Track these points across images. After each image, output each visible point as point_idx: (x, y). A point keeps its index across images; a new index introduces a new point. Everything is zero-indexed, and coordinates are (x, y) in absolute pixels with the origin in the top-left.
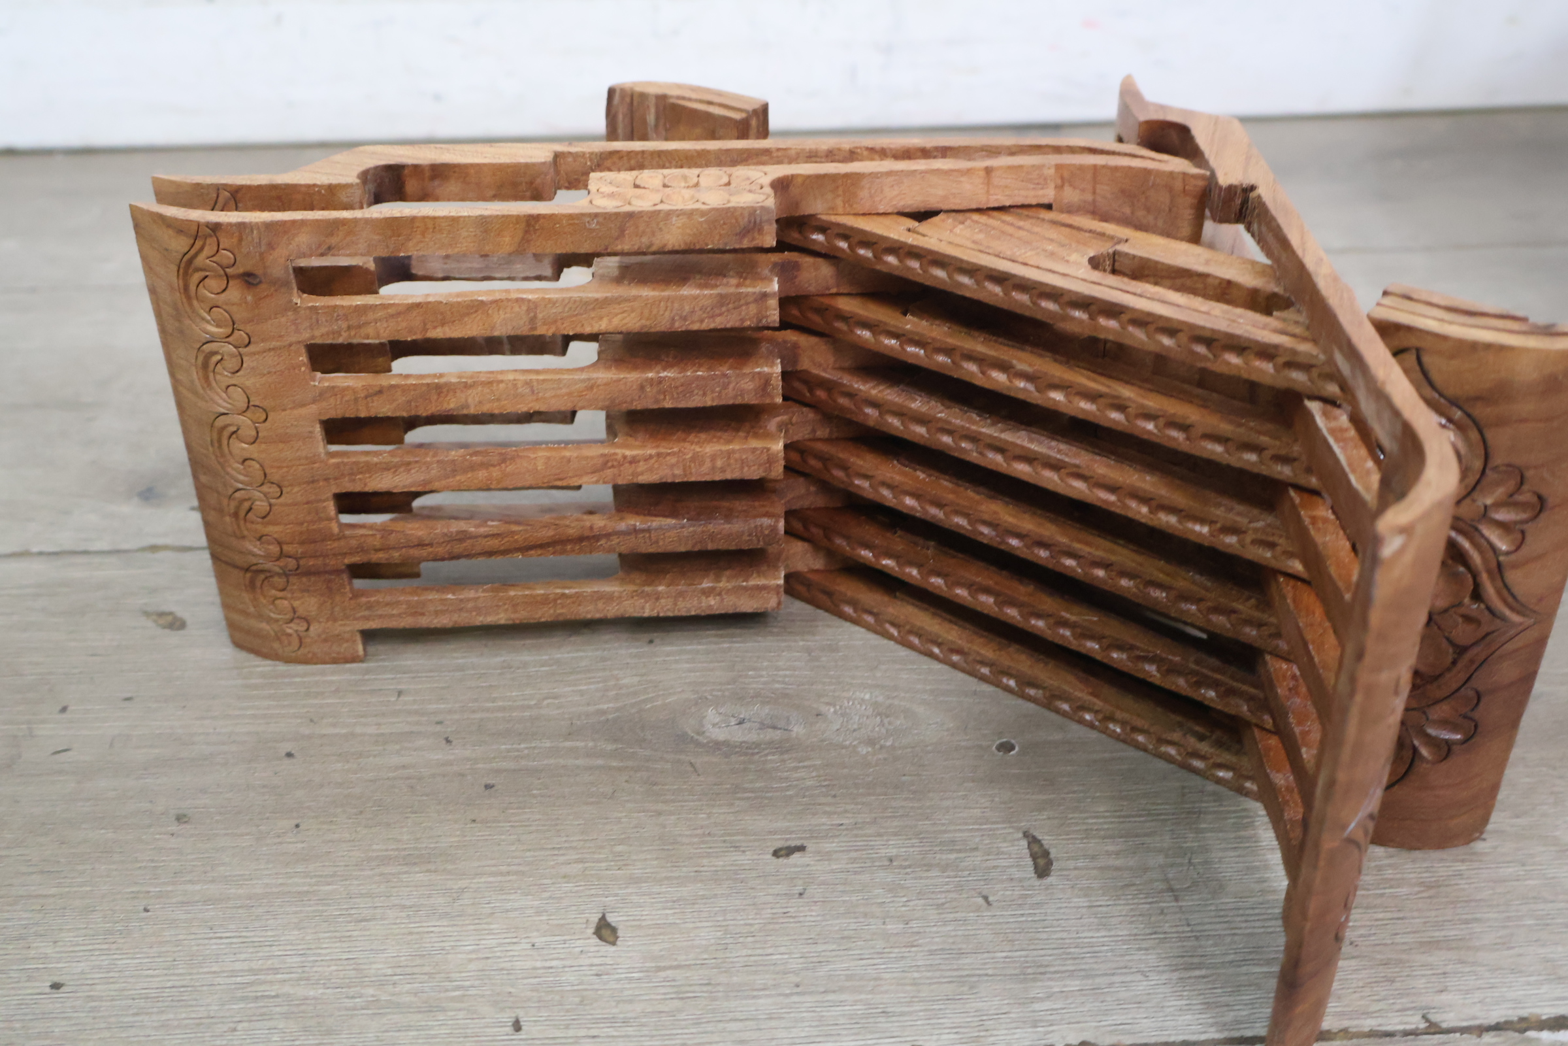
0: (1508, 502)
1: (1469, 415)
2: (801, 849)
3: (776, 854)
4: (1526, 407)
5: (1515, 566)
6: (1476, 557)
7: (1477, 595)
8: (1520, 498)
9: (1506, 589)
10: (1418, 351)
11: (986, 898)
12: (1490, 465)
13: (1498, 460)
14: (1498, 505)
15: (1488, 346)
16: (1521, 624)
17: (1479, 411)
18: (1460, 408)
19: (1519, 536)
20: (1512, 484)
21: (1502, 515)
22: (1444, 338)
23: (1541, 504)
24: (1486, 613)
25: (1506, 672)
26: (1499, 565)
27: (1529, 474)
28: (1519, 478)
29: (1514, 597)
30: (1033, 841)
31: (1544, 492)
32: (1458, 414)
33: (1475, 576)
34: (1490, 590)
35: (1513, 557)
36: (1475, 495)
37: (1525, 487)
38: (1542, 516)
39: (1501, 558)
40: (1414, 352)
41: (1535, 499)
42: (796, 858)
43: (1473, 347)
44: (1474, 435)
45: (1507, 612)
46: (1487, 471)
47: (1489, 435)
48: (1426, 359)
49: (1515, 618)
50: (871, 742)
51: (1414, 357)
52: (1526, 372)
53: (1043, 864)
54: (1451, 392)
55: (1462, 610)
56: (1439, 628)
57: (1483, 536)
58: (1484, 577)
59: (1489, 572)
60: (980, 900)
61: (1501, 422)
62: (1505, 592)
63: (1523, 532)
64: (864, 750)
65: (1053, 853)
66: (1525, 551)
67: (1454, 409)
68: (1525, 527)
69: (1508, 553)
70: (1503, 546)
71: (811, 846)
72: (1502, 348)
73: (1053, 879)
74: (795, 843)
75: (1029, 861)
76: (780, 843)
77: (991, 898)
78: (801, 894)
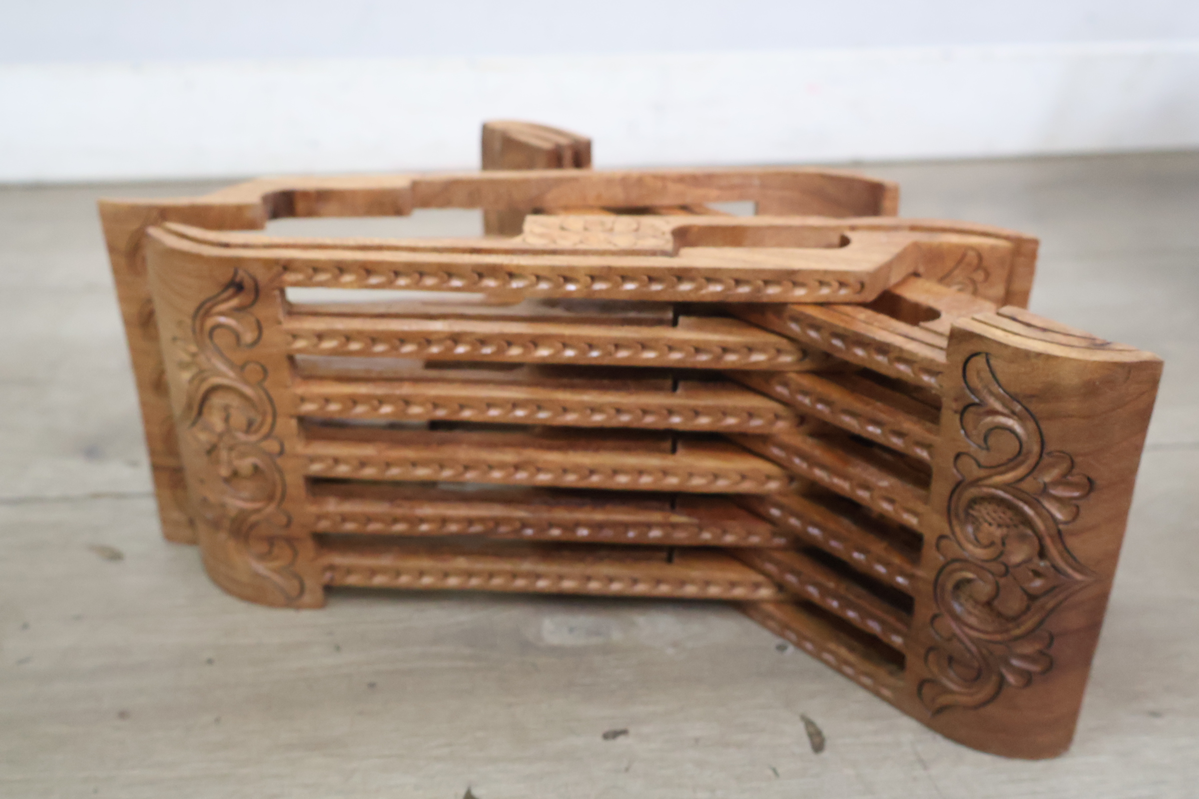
0: (1062, 481)
1: (1026, 409)
2: (624, 732)
3: (607, 736)
4: (1073, 406)
5: (1073, 534)
6: (1040, 524)
7: (1042, 554)
8: (1070, 478)
9: (1066, 551)
10: (987, 354)
11: (775, 771)
12: (1046, 451)
13: (1051, 447)
14: (1056, 483)
15: (1039, 355)
16: (1081, 582)
17: (1036, 407)
18: (1019, 402)
19: (1074, 509)
20: (1064, 466)
21: (1059, 492)
22: (1006, 346)
23: (1090, 485)
24: (1052, 570)
25: (1072, 620)
26: (1059, 532)
27: (1078, 460)
28: (1069, 462)
29: (1074, 558)
30: (809, 724)
31: (1092, 475)
32: (1018, 408)
33: (1040, 539)
34: (1053, 551)
35: (1070, 527)
36: (1035, 473)
37: (1075, 471)
38: (1093, 495)
39: (1061, 527)
40: (984, 355)
41: (1086, 481)
42: (621, 740)
43: (1027, 355)
44: (1031, 425)
45: (1070, 571)
46: (1044, 455)
47: (1044, 426)
48: (992, 362)
49: (1078, 577)
50: (675, 644)
51: (984, 360)
52: (1070, 379)
53: (818, 743)
54: (1012, 390)
55: (1032, 566)
56: (1015, 579)
57: (1044, 507)
58: (1048, 542)
59: (1051, 537)
60: (770, 773)
61: (1052, 417)
62: (1066, 555)
63: (1077, 507)
64: (670, 651)
65: (826, 732)
66: (1079, 523)
67: (1015, 403)
68: (1079, 503)
69: (1066, 523)
70: (1059, 516)
71: (632, 730)
72: (1049, 357)
73: (826, 754)
74: (619, 727)
75: (806, 740)
76: (607, 728)
77: (780, 771)
78: (627, 770)
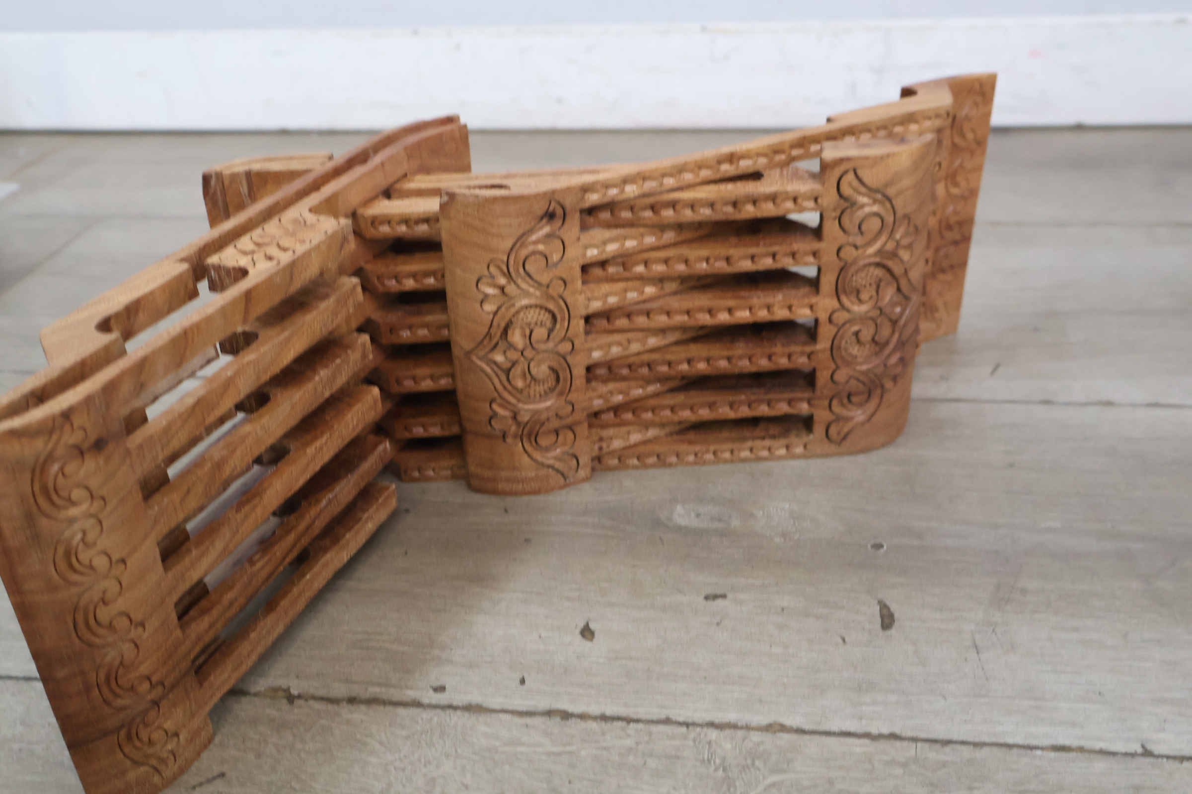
2: (724, 596)
3: (707, 598)
6: (896, 270)
7: (899, 289)
9: (909, 282)
10: (855, 169)
11: (844, 640)
12: (897, 218)
13: (899, 214)
14: (903, 237)
15: (888, 156)
18: (880, 192)
20: (906, 224)
22: (867, 158)
23: (917, 230)
24: (903, 298)
26: (906, 270)
28: (908, 220)
29: (912, 285)
30: (884, 607)
31: (917, 223)
32: (879, 196)
33: (897, 280)
34: (903, 285)
36: (892, 235)
39: (906, 266)
40: (852, 170)
42: (719, 602)
43: (881, 159)
44: (888, 204)
46: (896, 222)
47: (895, 201)
48: (860, 172)
50: (784, 535)
51: (852, 173)
53: (887, 620)
57: (898, 257)
58: (900, 280)
59: (902, 276)
60: (839, 640)
62: (909, 285)
64: (777, 540)
65: (896, 616)
67: (877, 194)
69: (908, 262)
70: (905, 258)
71: (730, 596)
73: (893, 632)
74: (720, 591)
75: (878, 620)
76: (710, 591)
77: (847, 640)
78: (718, 624)
